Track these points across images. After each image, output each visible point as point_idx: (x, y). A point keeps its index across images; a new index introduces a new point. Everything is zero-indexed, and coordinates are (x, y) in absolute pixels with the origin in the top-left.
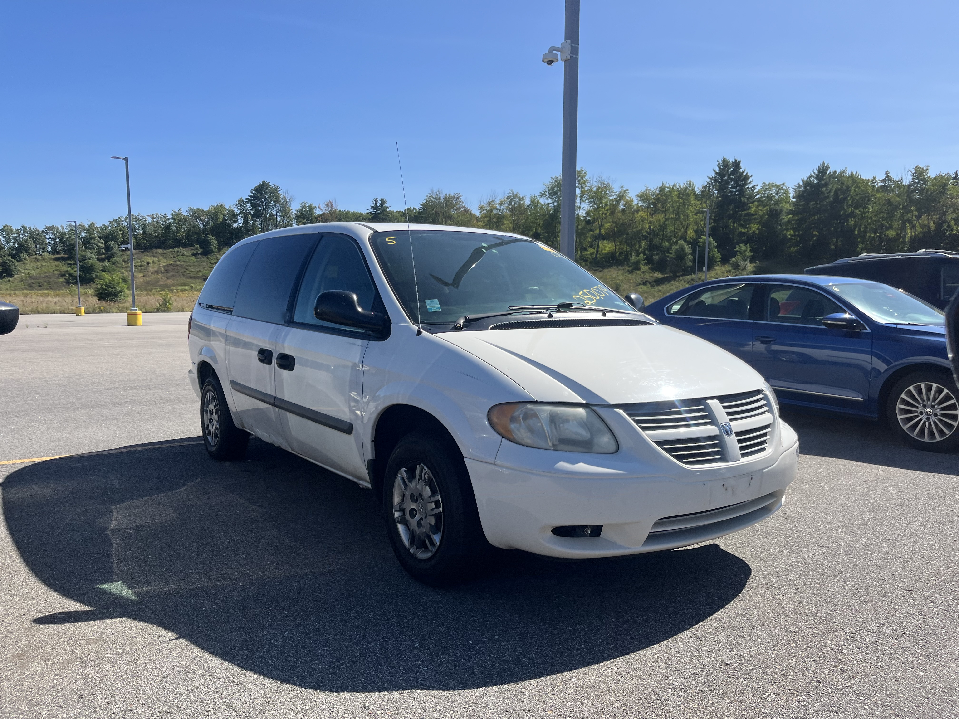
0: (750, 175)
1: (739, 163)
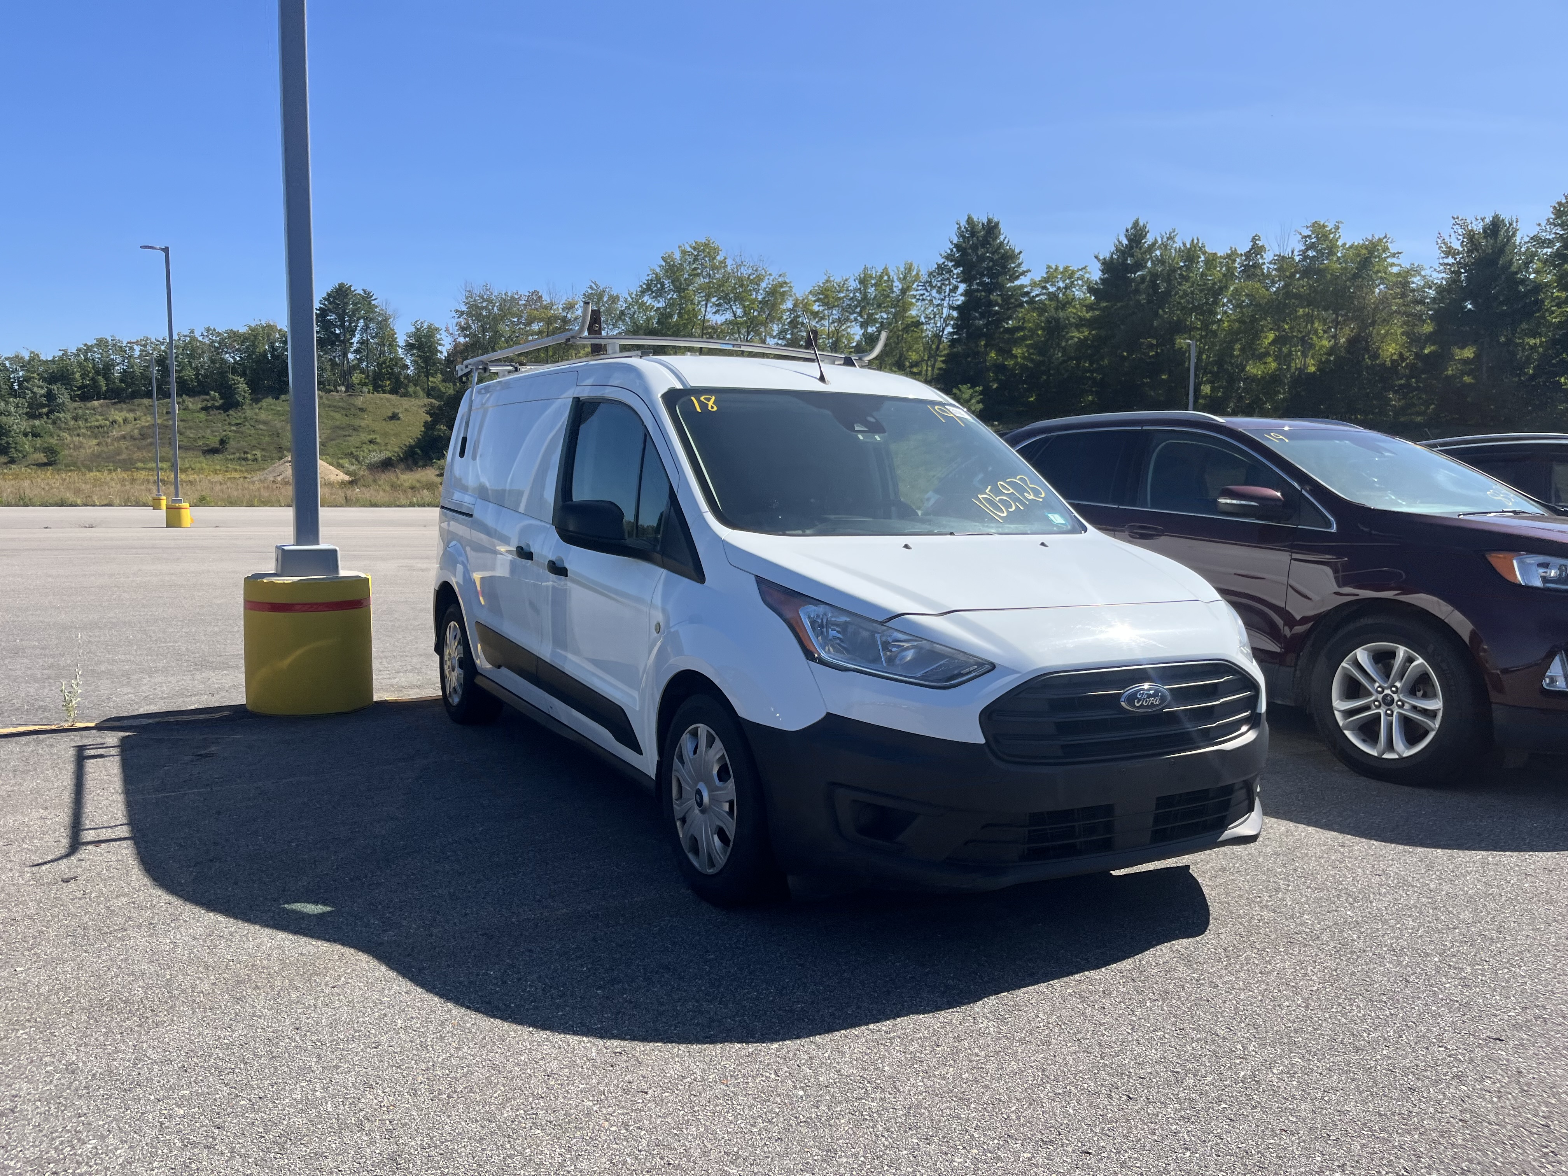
0: (1017, 251)
1: (997, 224)
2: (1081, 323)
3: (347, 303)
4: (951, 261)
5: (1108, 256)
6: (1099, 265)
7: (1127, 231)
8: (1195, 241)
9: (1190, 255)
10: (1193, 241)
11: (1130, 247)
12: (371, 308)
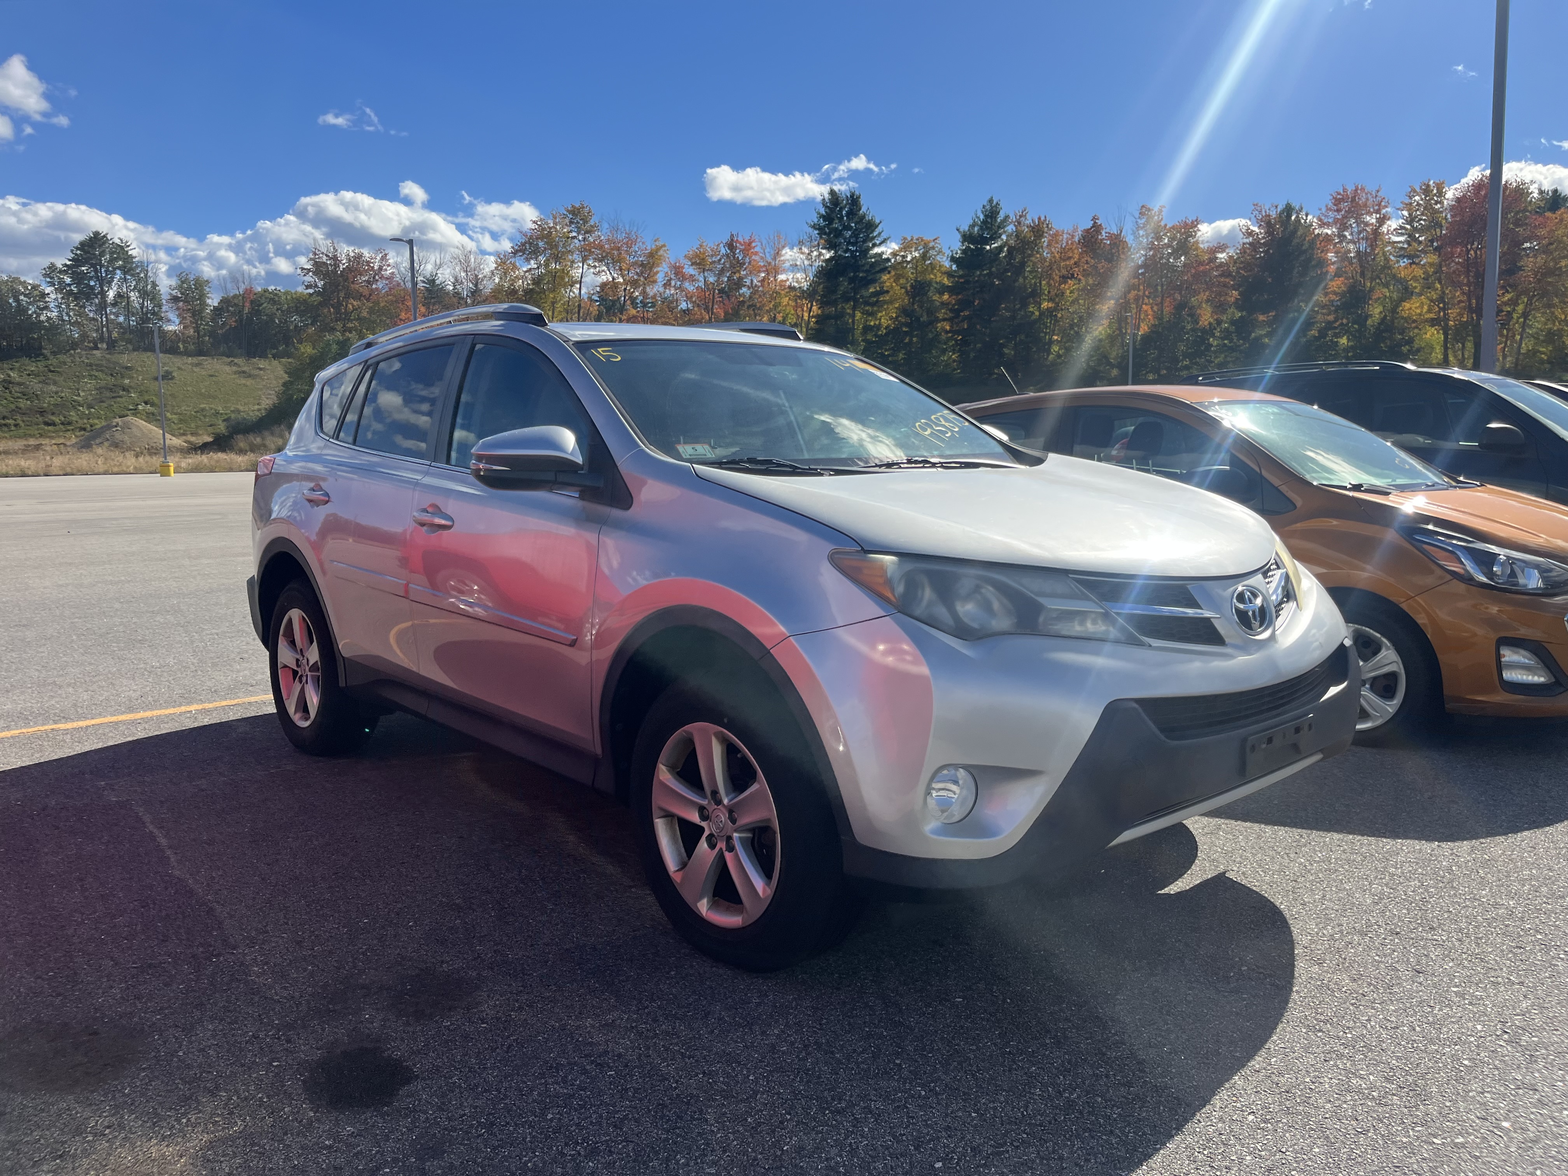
0: (877, 221)
1: (859, 197)
2: (943, 289)
3: (102, 254)
4: (816, 229)
5: (967, 229)
6: (959, 237)
7: (984, 207)
8: (1043, 218)
9: (1038, 230)
10: (1039, 219)
11: (984, 222)
12: (128, 259)
